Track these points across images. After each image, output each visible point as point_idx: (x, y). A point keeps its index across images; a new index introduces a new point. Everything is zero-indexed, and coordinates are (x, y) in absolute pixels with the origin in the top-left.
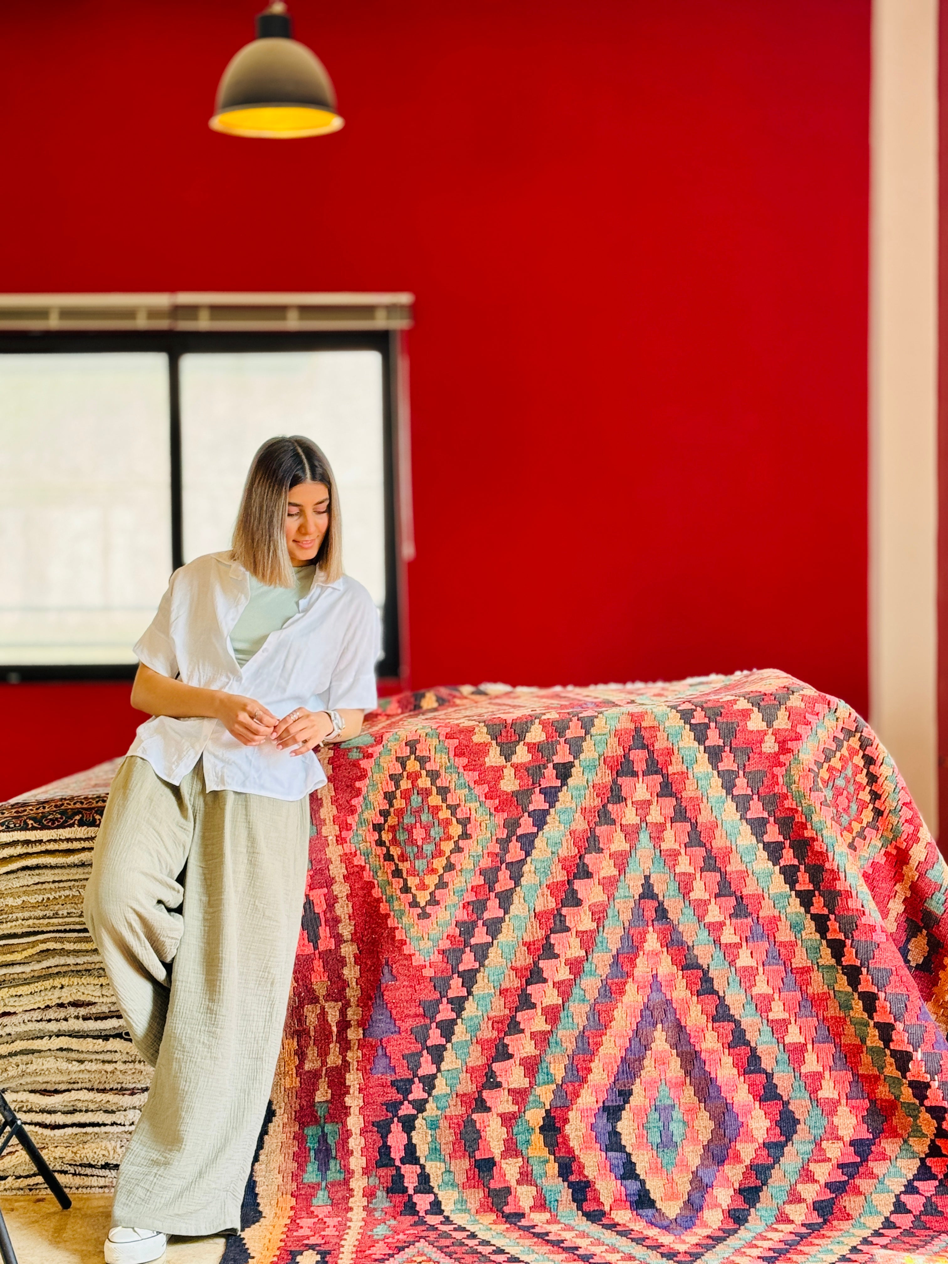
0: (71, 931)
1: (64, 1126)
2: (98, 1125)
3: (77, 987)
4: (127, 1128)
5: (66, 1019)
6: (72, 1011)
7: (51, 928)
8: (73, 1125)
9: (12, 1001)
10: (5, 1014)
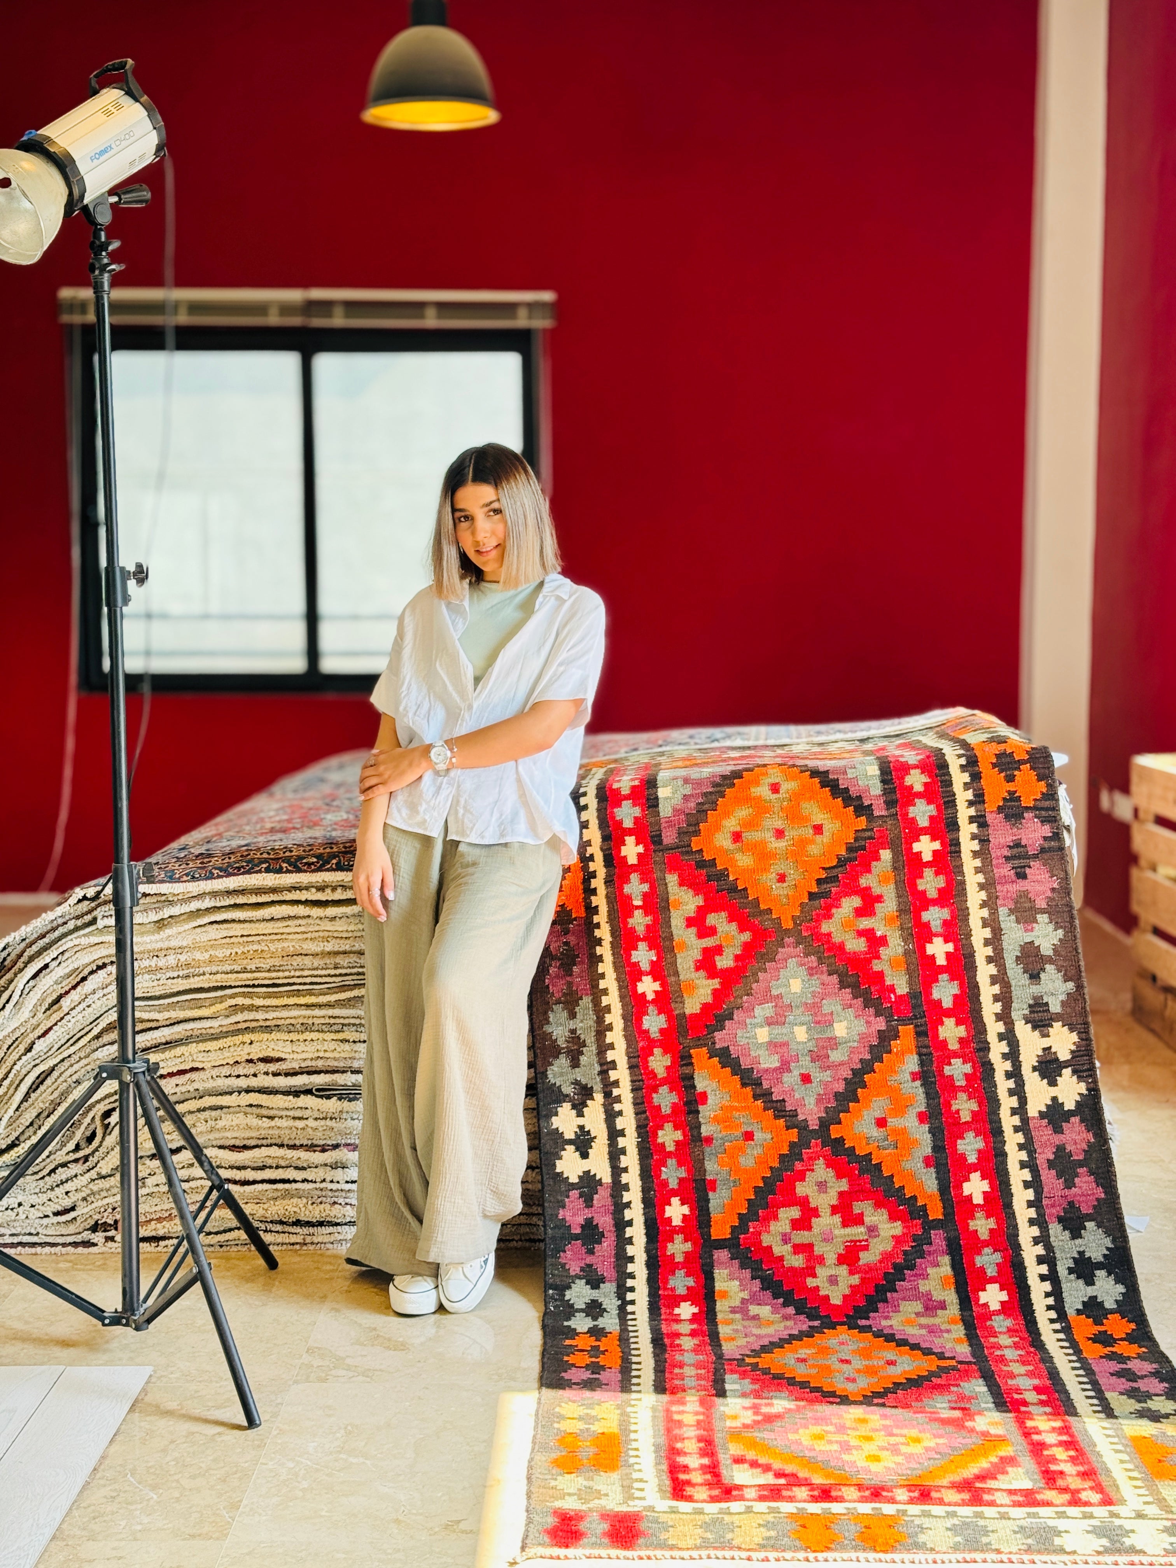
0: (259, 986)
1: (254, 1182)
2: (288, 1181)
3: (267, 1043)
4: (318, 1185)
5: (255, 1075)
6: (262, 1067)
7: (240, 983)
8: (263, 1181)
9: (200, 1057)
10: (193, 1069)
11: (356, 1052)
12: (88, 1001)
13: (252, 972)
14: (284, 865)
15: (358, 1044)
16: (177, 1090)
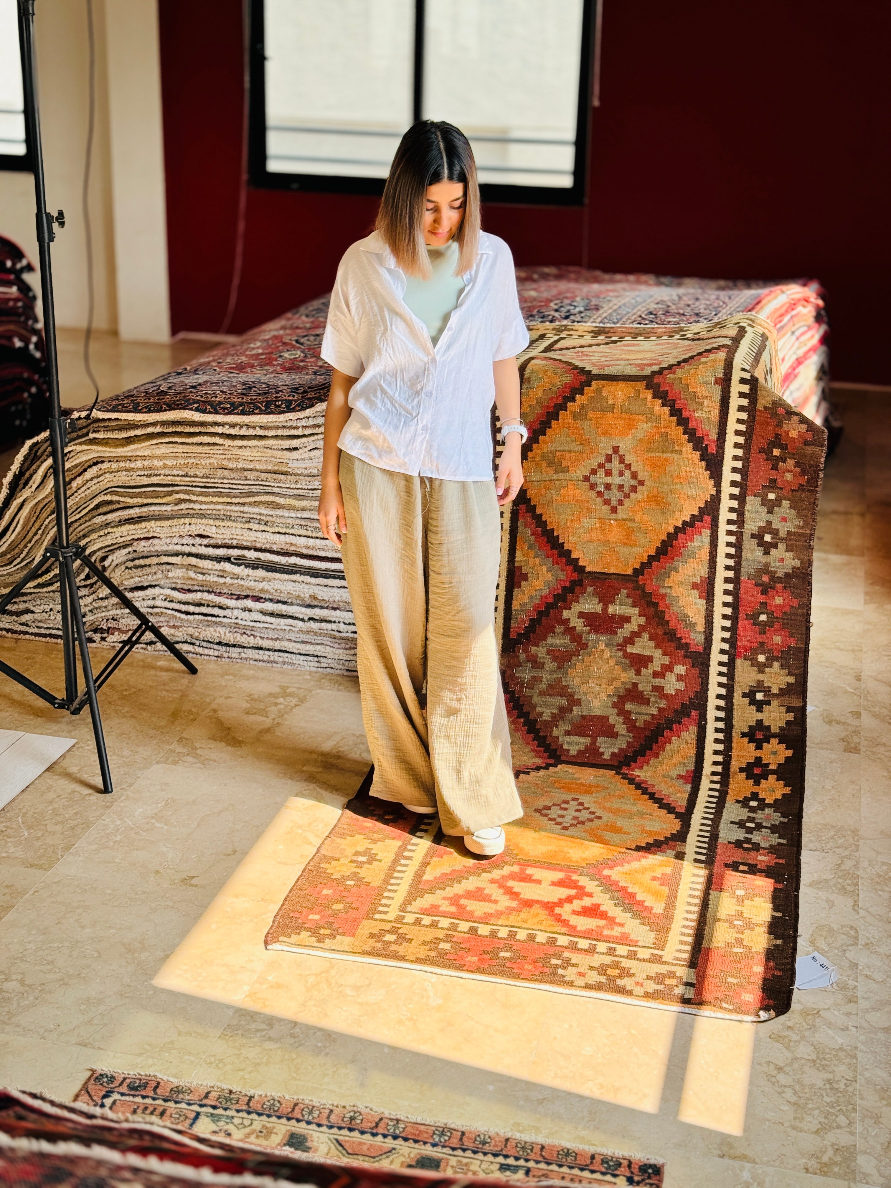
0: (196, 486)
1: (194, 614)
2: (213, 616)
3: (200, 525)
4: (233, 621)
5: (193, 545)
6: (198, 540)
7: (183, 484)
8: (199, 614)
9: (158, 530)
10: (153, 537)
11: (257, 537)
12: (88, 485)
13: (191, 476)
14: (209, 407)
16: (145, 549)
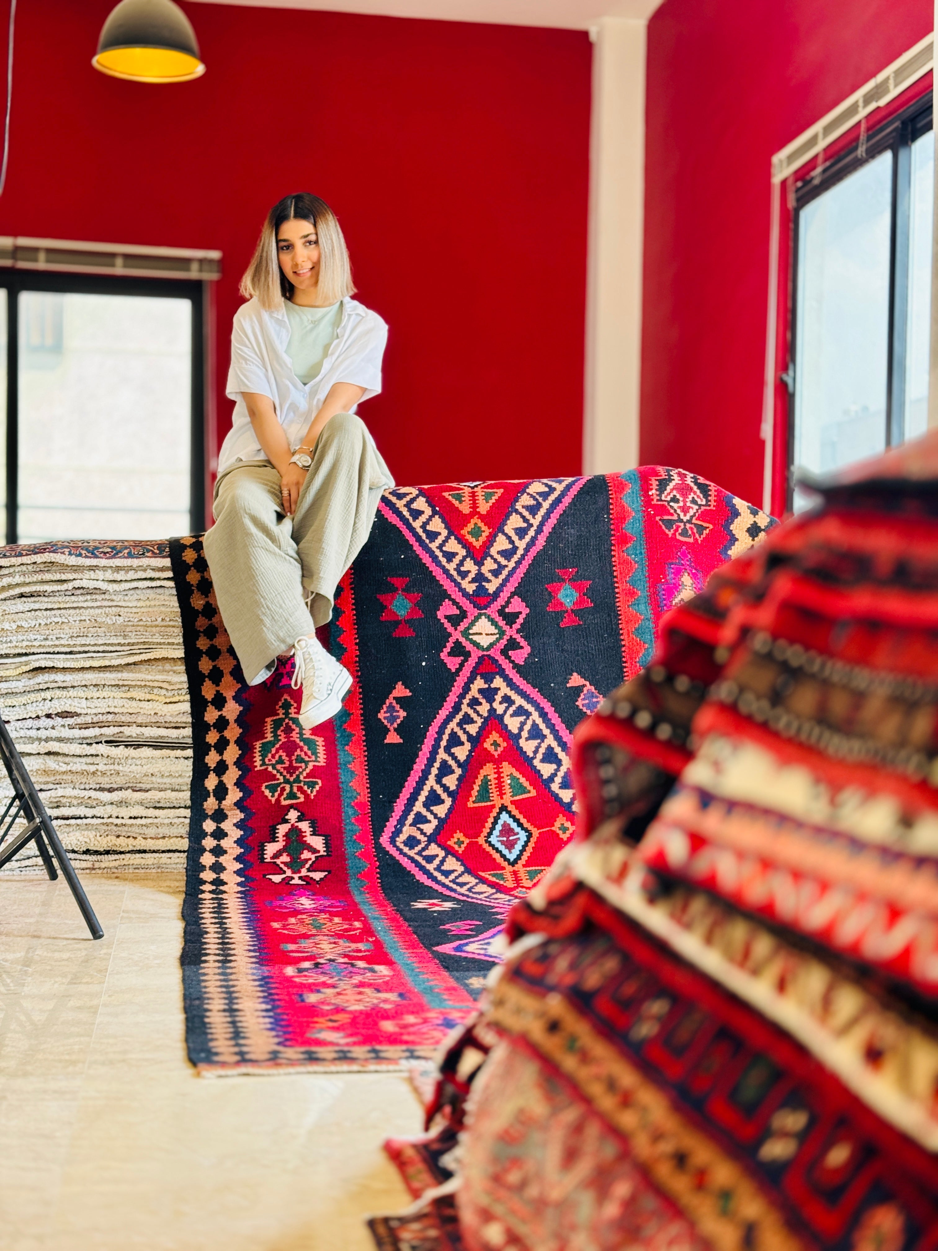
0: (59, 653)
2: (80, 818)
3: (65, 700)
4: (105, 821)
5: (53, 728)
6: (60, 721)
7: (42, 650)
9: (6, 711)
11: (141, 708)
13: (53, 641)
14: (84, 552)
15: (143, 702)
